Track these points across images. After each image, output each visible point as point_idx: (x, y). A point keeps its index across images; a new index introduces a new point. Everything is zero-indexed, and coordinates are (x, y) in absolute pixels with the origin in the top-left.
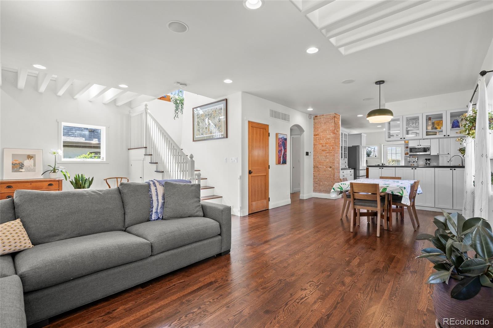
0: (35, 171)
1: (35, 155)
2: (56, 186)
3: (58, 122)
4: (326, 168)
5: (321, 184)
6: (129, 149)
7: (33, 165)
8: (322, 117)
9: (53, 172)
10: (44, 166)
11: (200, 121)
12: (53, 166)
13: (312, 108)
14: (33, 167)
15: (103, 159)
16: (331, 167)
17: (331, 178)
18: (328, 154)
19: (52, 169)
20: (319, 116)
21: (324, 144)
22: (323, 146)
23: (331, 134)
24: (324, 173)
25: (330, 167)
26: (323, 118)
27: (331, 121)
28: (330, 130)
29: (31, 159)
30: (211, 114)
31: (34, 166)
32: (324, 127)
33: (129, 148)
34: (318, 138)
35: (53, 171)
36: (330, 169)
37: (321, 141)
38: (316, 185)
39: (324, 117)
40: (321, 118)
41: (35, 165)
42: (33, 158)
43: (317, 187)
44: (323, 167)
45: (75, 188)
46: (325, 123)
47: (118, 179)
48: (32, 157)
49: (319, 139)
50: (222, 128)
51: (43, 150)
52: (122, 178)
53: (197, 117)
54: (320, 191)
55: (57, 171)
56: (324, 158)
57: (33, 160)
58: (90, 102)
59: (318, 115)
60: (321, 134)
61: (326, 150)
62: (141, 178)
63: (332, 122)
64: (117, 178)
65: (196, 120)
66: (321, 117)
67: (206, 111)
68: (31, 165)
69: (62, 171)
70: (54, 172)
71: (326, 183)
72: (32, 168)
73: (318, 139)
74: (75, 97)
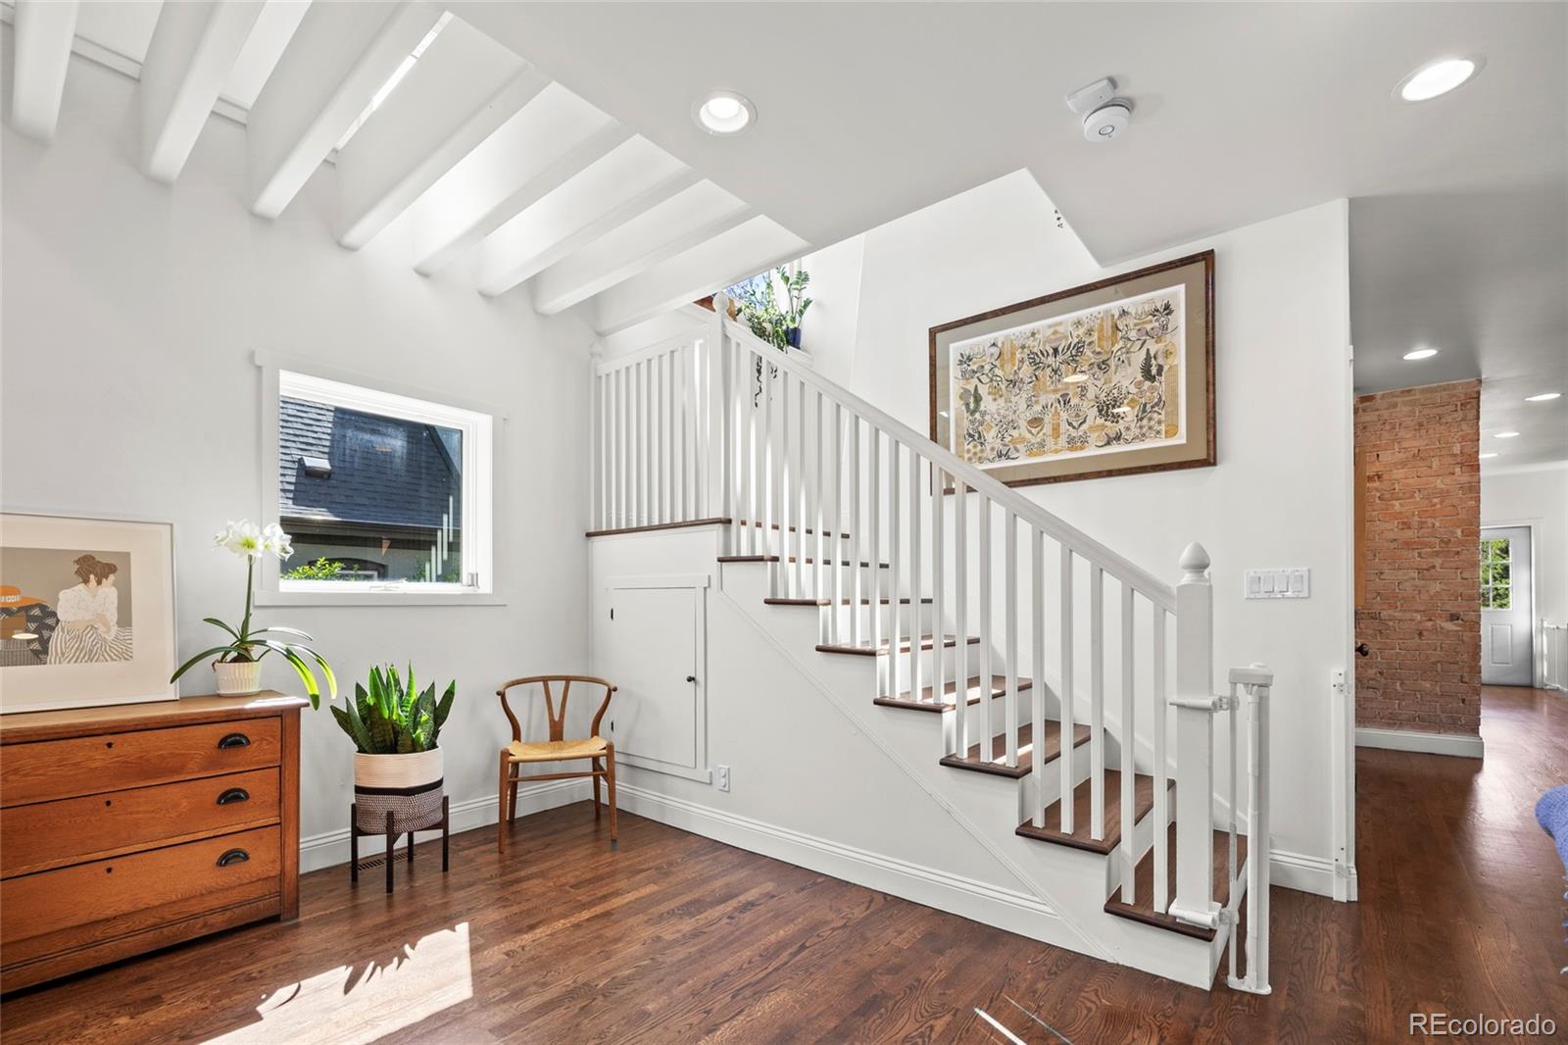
0: (126, 656)
1: (128, 554)
2: (265, 746)
3: (259, 368)
4: (1430, 620)
5: (1399, 688)
6: (589, 535)
7: (112, 616)
8: (1400, 400)
9: (234, 660)
10: (179, 623)
11: (983, 390)
12: (237, 627)
13: (1432, 346)
14: (115, 629)
15: (474, 580)
16: (1454, 617)
17: (1456, 663)
18: (1437, 562)
19: (229, 640)
20: (1383, 397)
21: (1416, 518)
22: (1407, 526)
23: (1458, 470)
24: (1418, 641)
25: (1452, 615)
26: (1405, 404)
27: (1460, 415)
28: (1455, 455)
29: (99, 583)
30: (1079, 348)
31: (119, 623)
32: (1414, 443)
33: (592, 530)
34: (1377, 490)
35: (233, 654)
36: (1450, 626)
37: (1397, 503)
38: (1370, 694)
39: (1417, 397)
40: (1395, 405)
41: (125, 618)
42: (112, 577)
43: (1374, 705)
44: (1408, 615)
45: (361, 750)
46: (1421, 425)
47: (550, 683)
48: (110, 569)
49: (1387, 496)
50: (1175, 412)
51: (171, 525)
52: (568, 679)
53: (964, 373)
54: (1393, 722)
55: (256, 651)
56: (1416, 575)
57: (114, 585)
58: (423, 274)
59: (1379, 394)
60: (1398, 473)
61: (1426, 545)
62: (690, 679)
63: (1463, 420)
64: (545, 680)
65: (954, 384)
66: (1395, 399)
67: (1033, 334)
68: (101, 618)
69: (289, 655)
70: (243, 658)
71: (1428, 685)
72: (110, 637)
73: (1378, 494)
74: (352, 237)
